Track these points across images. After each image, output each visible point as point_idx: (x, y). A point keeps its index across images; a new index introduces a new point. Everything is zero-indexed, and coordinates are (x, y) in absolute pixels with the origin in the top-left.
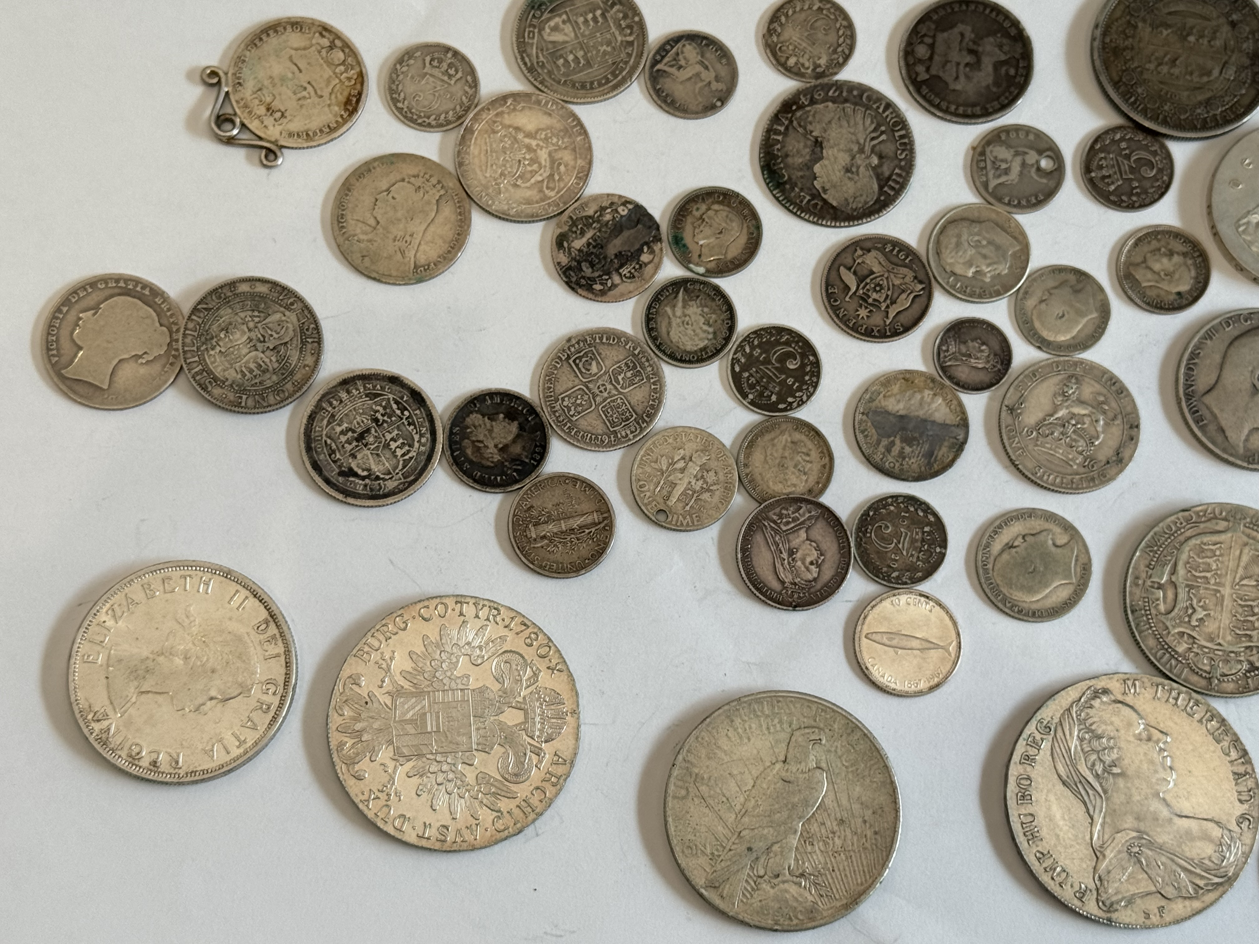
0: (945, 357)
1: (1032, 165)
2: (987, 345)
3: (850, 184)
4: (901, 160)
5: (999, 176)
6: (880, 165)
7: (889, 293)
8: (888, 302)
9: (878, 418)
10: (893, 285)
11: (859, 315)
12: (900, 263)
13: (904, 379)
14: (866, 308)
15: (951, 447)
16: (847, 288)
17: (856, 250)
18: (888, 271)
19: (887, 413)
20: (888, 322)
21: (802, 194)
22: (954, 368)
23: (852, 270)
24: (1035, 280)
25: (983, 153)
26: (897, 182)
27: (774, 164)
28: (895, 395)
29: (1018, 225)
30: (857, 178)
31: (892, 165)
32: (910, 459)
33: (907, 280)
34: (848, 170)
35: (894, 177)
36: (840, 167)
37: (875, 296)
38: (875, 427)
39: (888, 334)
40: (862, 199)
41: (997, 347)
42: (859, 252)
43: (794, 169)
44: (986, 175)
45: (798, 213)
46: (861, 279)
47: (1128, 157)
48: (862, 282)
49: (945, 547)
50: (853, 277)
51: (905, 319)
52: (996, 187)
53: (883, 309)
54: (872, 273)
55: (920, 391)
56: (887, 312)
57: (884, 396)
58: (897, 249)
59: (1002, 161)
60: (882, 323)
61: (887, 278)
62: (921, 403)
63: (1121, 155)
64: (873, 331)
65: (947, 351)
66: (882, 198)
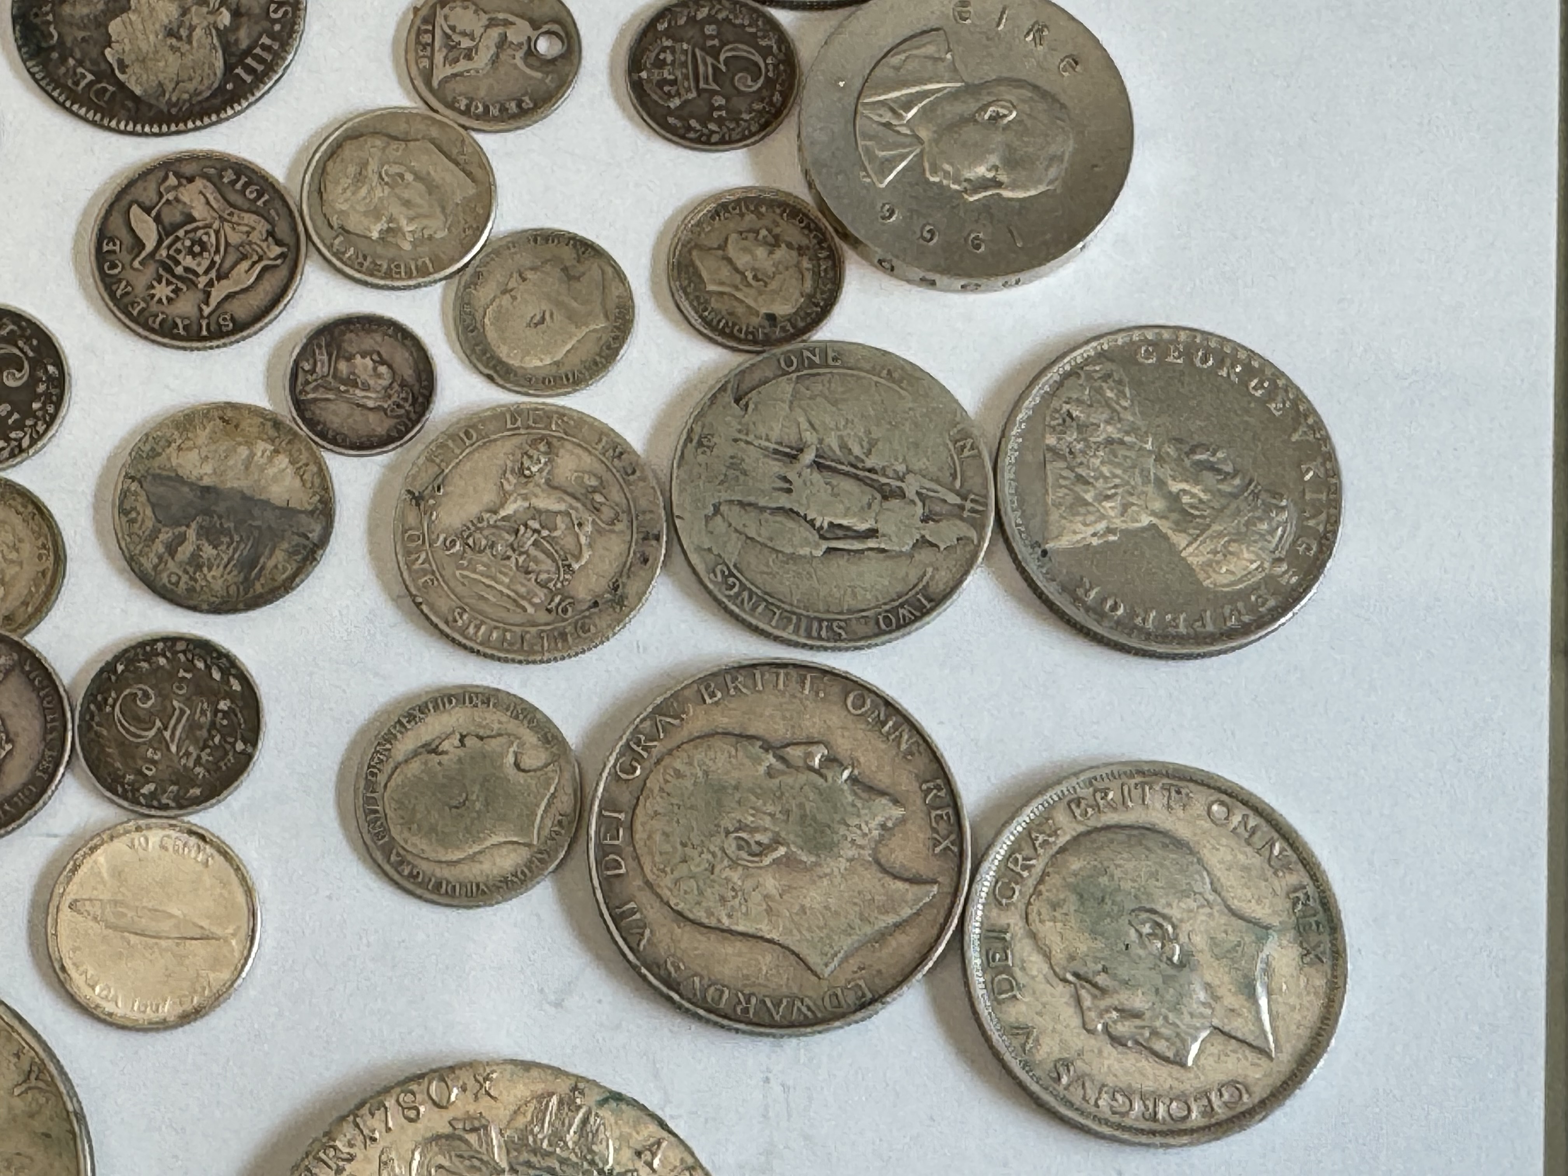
0: (307, 383)
1: (520, 45)
2: (390, 367)
3: (171, 58)
4: (275, 21)
5: (456, 60)
6: (234, 27)
7: (217, 259)
8: (213, 274)
9: (161, 489)
10: (227, 244)
11: (153, 296)
12: (246, 206)
13: (221, 418)
14: (169, 283)
15: (291, 554)
16: (139, 244)
17: (166, 178)
18: (222, 219)
19: (180, 479)
20: (207, 311)
21: (80, 70)
22: (322, 405)
23: (154, 213)
24: (497, 252)
25: (430, 19)
26: (260, 60)
27: (36, 15)
28: (200, 448)
29: (479, 151)
30: (187, 47)
31: (258, 28)
32: (210, 569)
33: (255, 237)
34: (171, 33)
35: (258, 51)
36: (157, 26)
37: (188, 261)
38: (153, 506)
39: (204, 333)
40: (191, 86)
41: (408, 373)
42: (172, 180)
43: (71, 24)
44: (431, 59)
45: (68, 104)
46: (166, 231)
47: (715, 53)
48: (168, 235)
49: (255, 745)
50: (153, 226)
51: (240, 309)
52: (446, 80)
53: (201, 286)
54: (194, 220)
55: (249, 444)
56: (208, 295)
57: (179, 448)
58: (244, 179)
59: (464, 34)
60: (193, 312)
61: (217, 232)
62: (248, 464)
63: (703, 49)
64: (176, 325)
65: (313, 371)
66: (229, 86)
